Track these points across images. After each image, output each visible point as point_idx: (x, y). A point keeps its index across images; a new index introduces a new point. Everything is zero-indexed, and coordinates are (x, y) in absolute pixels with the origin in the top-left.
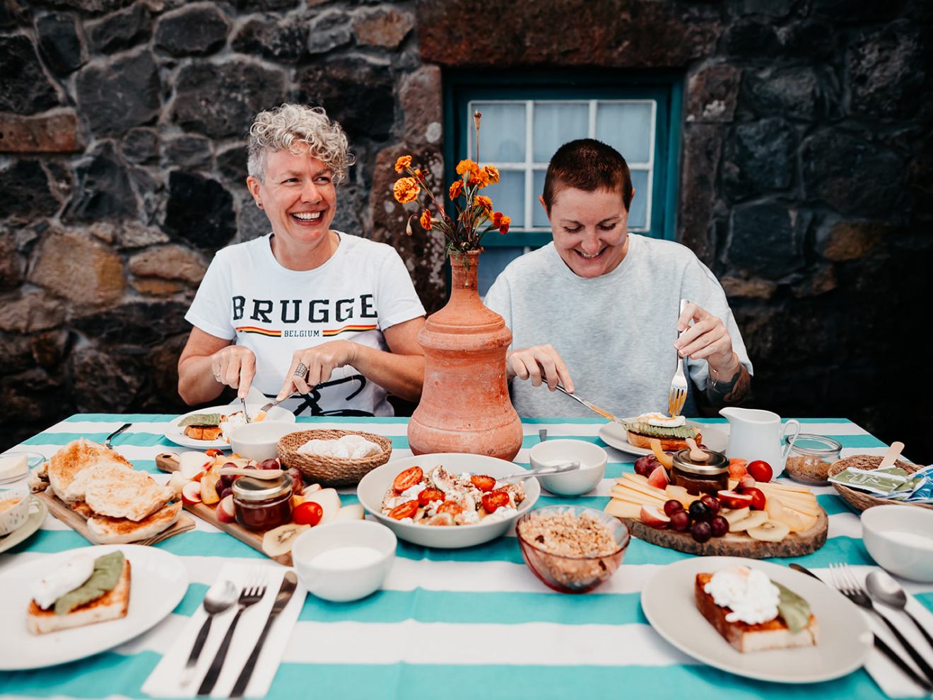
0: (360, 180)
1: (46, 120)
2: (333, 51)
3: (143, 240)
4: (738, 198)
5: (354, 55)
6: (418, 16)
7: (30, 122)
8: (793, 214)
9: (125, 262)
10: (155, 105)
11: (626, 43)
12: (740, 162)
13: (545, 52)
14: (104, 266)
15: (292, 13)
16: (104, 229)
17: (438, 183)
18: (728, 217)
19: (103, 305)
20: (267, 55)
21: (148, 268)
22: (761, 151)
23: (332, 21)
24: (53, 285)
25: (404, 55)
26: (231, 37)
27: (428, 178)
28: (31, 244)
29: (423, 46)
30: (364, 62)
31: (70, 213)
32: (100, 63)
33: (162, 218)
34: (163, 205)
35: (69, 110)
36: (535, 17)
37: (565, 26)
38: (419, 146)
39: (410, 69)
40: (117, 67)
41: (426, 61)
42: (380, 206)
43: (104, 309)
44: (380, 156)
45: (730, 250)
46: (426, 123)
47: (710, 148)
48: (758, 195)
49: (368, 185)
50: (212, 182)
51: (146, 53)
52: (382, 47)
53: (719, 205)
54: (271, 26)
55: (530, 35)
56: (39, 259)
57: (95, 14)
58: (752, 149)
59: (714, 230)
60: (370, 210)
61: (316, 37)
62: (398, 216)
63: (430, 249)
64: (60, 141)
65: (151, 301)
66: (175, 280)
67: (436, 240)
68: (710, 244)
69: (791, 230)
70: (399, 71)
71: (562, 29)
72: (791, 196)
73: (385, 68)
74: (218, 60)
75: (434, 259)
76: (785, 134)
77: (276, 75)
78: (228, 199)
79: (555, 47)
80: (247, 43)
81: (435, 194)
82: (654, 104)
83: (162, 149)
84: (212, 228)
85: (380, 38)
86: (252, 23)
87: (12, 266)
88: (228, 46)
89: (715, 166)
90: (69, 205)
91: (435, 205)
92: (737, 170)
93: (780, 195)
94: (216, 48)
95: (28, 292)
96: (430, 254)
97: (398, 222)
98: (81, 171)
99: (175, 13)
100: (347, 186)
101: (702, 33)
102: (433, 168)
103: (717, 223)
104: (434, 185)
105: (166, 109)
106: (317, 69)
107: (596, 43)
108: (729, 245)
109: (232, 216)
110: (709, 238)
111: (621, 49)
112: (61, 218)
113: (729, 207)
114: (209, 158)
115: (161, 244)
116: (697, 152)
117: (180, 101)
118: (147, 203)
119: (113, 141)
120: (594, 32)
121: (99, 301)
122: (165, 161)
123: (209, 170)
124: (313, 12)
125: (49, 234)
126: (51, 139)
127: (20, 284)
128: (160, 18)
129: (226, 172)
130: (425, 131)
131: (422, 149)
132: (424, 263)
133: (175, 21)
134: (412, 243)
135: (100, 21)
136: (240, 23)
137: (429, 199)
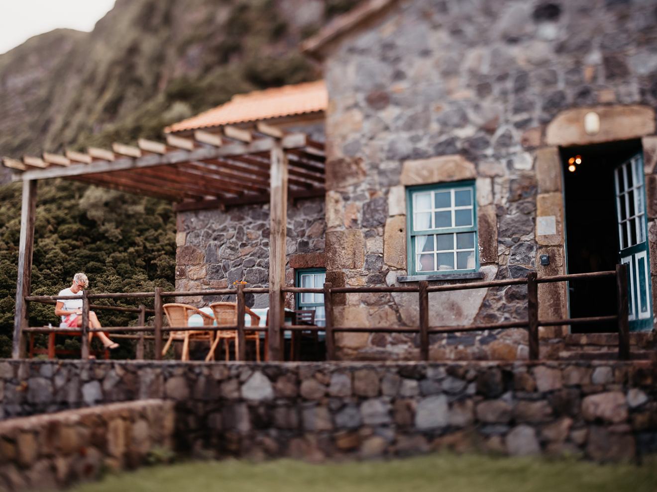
1: (222, 281)
6: (290, 258)
7: (219, 281)
10: (242, 277)
13: (312, 265)
20: (263, 267)
25: (287, 266)
26: (256, 264)
29: (290, 264)
32: (233, 269)
35: (226, 279)
40: (235, 270)
41: (291, 267)
46: (291, 280)
51: (241, 267)
54: (263, 261)
55: (309, 262)
57: (233, 260)
64: (224, 285)
70: (286, 269)
74: (254, 268)
77: (264, 271)
78: (253, 296)
79: (314, 263)
80: (259, 265)
84: (250, 303)
86: (260, 261)
90: (224, 298)
94: (253, 266)
96: (291, 308)
99: (247, 259)
105: (244, 278)
109: (254, 300)
117: (247, 276)
119: (233, 285)
126: (222, 285)
128: (244, 260)
131: (290, 285)
133: (247, 261)
134: (288, 305)
135: (233, 261)
136: (258, 260)
137: (291, 296)
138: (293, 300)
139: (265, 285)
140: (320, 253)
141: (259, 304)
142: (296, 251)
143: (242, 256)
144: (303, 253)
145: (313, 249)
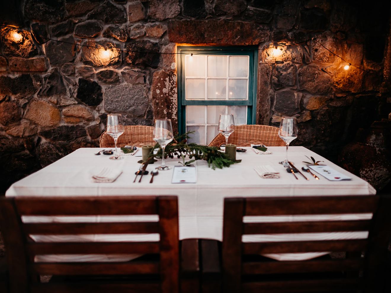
0: (148, 82)
1: (33, 60)
2: (138, 37)
3: (68, 103)
4: (278, 89)
5: (146, 39)
6: (168, 26)
7: (27, 61)
8: (296, 94)
9: (61, 111)
10: (74, 55)
11: (239, 37)
12: (277, 77)
13: (212, 39)
14: (53, 113)
15: (124, 24)
16: (54, 99)
17: (175, 83)
18: (274, 95)
19: (52, 126)
20: (115, 38)
21: (70, 113)
22: (284, 73)
23: (138, 27)
24: (33, 119)
25: (163, 39)
26: (102, 32)
27: (171, 82)
28: (25, 105)
29: (170, 37)
30: (149, 41)
31: (41, 93)
33: (75, 95)
34: (76, 90)
35: (42, 57)
36: (208, 28)
37: (218, 31)
38: (168, 70)
39: (166, 44)
40: (60, 42)
41: (171, 41)
42: (154, 91)
43: (52, 128)
44: (155, 74)
45: (275, 106)
46: (171, 63)
47: (268, 72)
48: (284, 88)
49: (151, 83)
50: (94, 82)
51: (71, 37)
52: (156, 36)
53: (271, 91)
54: (117, 28)
55: (206, 33)
56: (28, 110)
57: (53, 23)
58: (282, 72)
59: (270, 100)
60: (151, 93)
61: (132, 32)
62: (161, 95)
63: (172, 106)
64: (39, 67)
65: (70, 125)
66: (79, 117)
67: (174, 103)
68: (269, 104)
69: (295, 99)
70: (162, 45)
71: (217, 32)
72: (295, 88)
73: (157, 43)
74: (97, 40)
75: (173, 110)
76: (292, 67)
77: (118, 45)
78: (100, 88)
79: (215, 38)
80: (108, 34)
81: (174, 87)
82: (249, 57)
83: (76, 70)
84: (94, 99)
85: (155, 33)
86: (110, 27)
87: (18, 112)
88: (101, 35)
89: (269, 78)
90: (41, 90)
91: (174, 91)
92: (277, 79)
93: (291, 88)
94: (97, 36)
95: (23, 122)
96: (172, 108)
97: (161, 97)
98: (45, 78)
99: (82, 23)
100: (143, 84)
101: (264, 34)
102: (173, 78)
103: (270, 97)
104: (174, 84)
105: (78, 56)
106: (133, 44)
107: (229, 37)
108: (275, 104)
109: (101, 94)
110: (268, 102)
111: (237, 39)
112: (38, 95)
113: (274, 92)
114: (93, 74)
115: (75, 104)
116: (263, 73)
117: (83, 54)
118: (70, 89)
119: (58, 68)
120: (228, 33)
121: (51, 125)
122: (77, 75)
123: (93, 78)
124: (132, 24)
125: (33, 101)
126: (35, 67)
127: (20, 119)
128: (77, 25)
129: (99, 79)
130: (171, 65)
131: (170, 71)
132: (170, 111)
133: (82, 26)
134: (166, 104)
135: (55, 26)
136: (106, 27)
137: (172, 89)
138: (176, 95)
139: (122, 70)
140: (226, 21)
141: (112, 101)
142: (180, 14)
143: (71, 16)
144: (193, 19)
145: (212, 14)
